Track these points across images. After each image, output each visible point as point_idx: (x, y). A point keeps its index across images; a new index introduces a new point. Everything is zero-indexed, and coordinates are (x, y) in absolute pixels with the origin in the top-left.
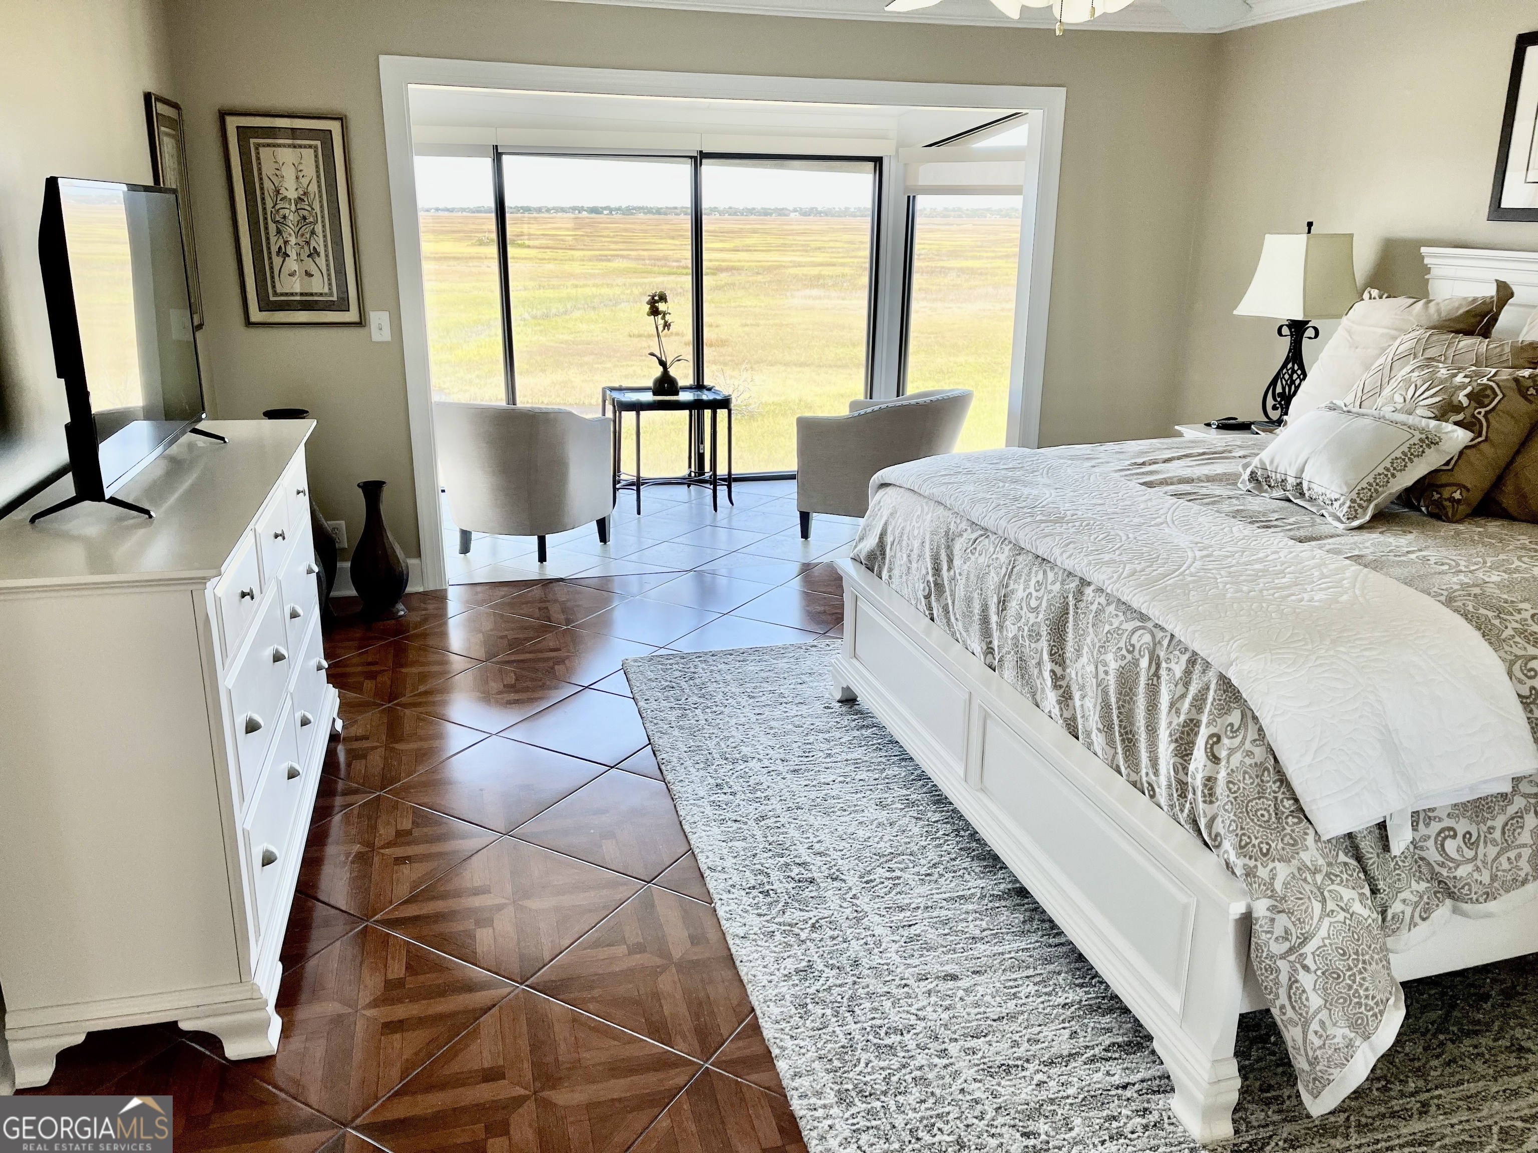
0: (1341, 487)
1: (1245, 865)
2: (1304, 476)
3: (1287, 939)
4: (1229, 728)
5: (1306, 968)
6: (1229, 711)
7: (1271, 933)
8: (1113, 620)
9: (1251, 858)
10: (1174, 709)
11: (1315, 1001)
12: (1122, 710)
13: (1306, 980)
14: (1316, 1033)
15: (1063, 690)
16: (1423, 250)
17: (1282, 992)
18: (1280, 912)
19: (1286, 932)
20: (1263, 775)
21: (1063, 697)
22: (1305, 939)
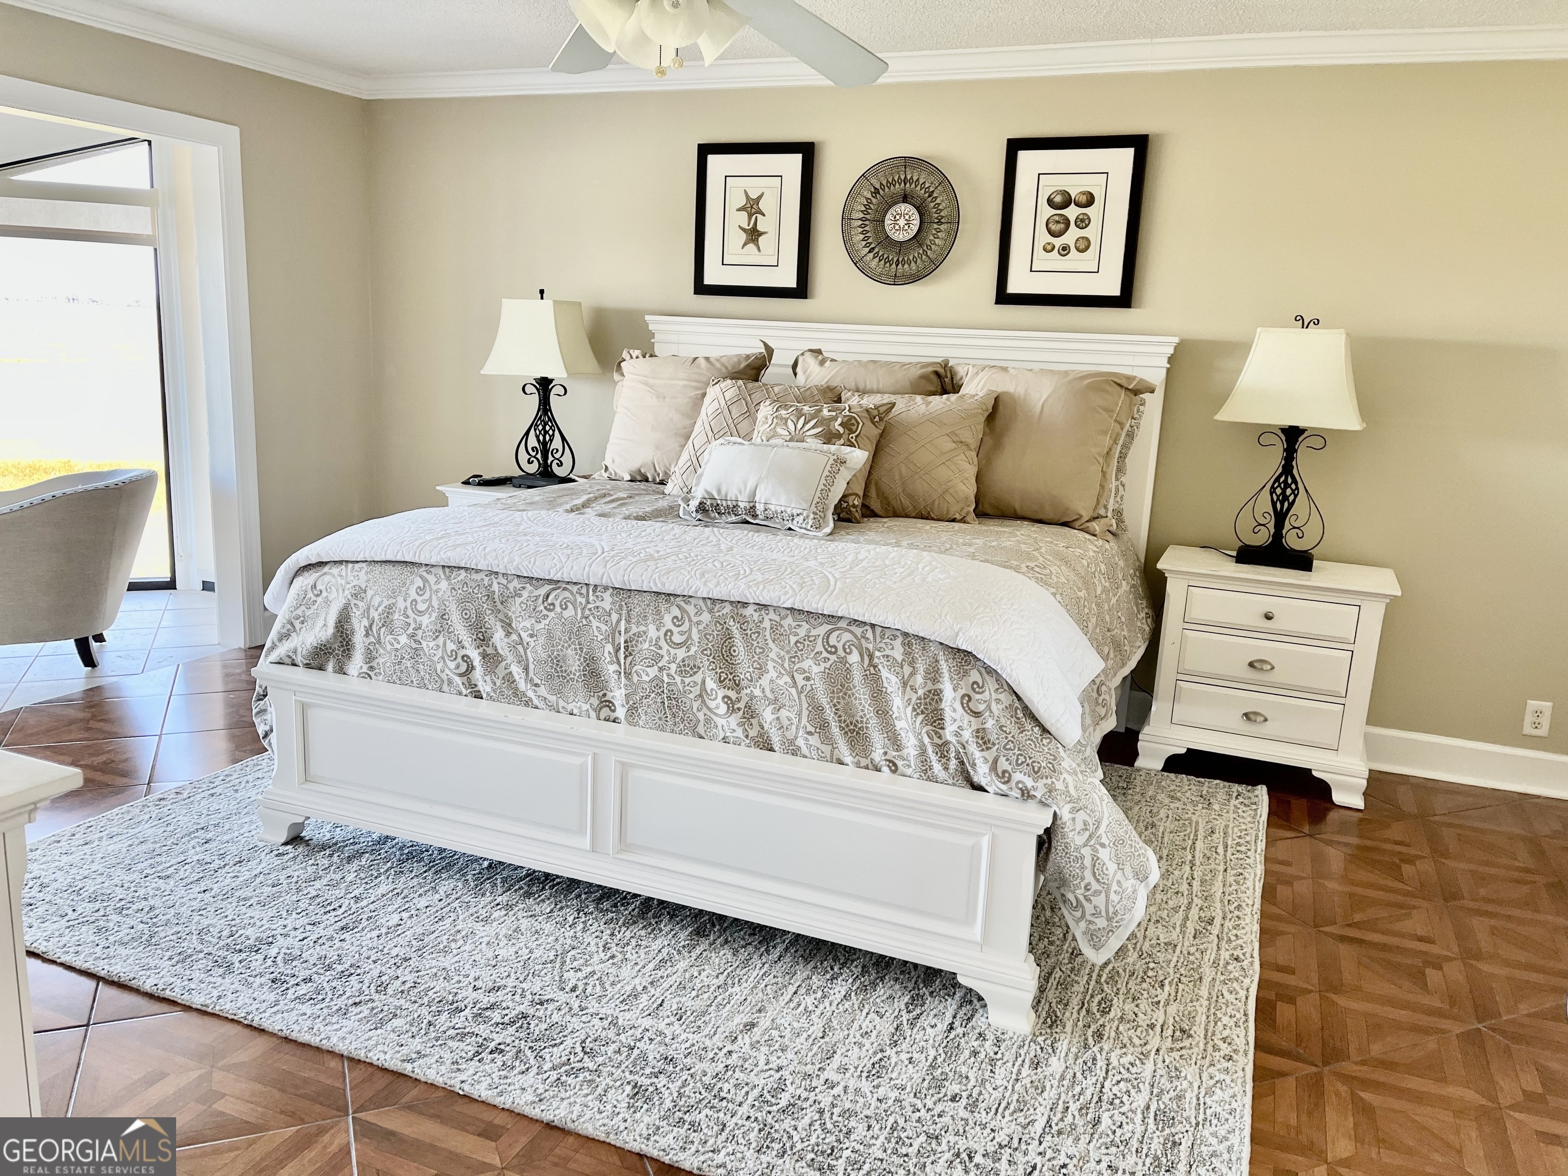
0: (800, 504)
1: (1045, 785)
2: (757, 499)
3: (1086, 829)
4: (975, 686)
5: (1103, 845)
6: (966, 673)
7: (1074, 830)
8: (798, 631)
9: (1047, 778)
10: (908, 688)
11: (1112, 867)
12: (839, 707)
13: (1104, 854)
14: (1115, 892)
15: (742, 712)
16: (647, 318)
17: (1088, 874)
18: (1077, 811)
19: (1085, 825)
20: (1016, 714)
21: (745, 718)
22: (1098, 823)
